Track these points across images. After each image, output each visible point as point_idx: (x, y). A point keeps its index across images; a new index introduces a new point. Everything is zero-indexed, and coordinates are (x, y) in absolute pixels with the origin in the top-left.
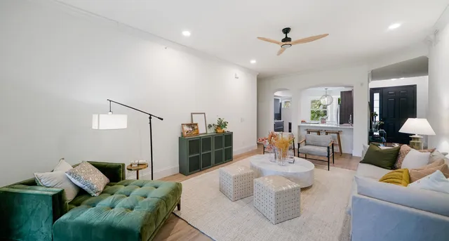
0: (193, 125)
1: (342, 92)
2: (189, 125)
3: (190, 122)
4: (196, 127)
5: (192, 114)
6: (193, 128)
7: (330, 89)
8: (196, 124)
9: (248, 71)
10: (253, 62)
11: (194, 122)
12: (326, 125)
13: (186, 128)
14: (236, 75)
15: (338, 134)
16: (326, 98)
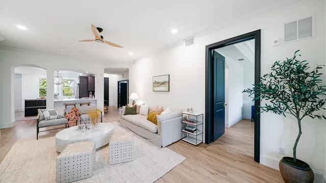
7: (61, 72)
15: (89, 105)
16: (58, 79)
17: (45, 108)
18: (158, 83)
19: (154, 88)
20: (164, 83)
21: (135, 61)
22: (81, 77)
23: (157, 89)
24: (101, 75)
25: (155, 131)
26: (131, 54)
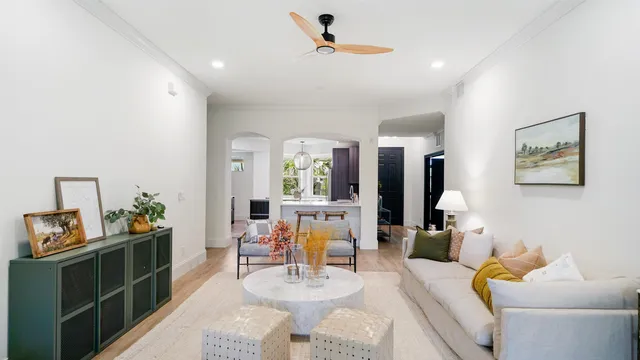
0: (62, 217)
1: (334, 150)
2: (49, 217)
3: (50, 207)
4: (73, 222)
5: (57, 181)
6: (65, 224)
7: (308, 142)
8: (75, 213)
9: (195, 82)
10: (218, 65)
11: (67, 206)
12: (302, 203)
13: (42, 229)
14: (171, 85)
15: (342, 217)
16: (302, 158)
17: (267, 217)
18: (534, 152)
19: (520, 173)
20: (558, 151)
21: (460, 87)
22: (335, 151)
23: (531, 176)
24: (371, 140)
25: (485, 341)
26: (438, 65)
